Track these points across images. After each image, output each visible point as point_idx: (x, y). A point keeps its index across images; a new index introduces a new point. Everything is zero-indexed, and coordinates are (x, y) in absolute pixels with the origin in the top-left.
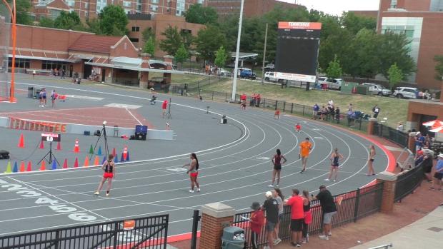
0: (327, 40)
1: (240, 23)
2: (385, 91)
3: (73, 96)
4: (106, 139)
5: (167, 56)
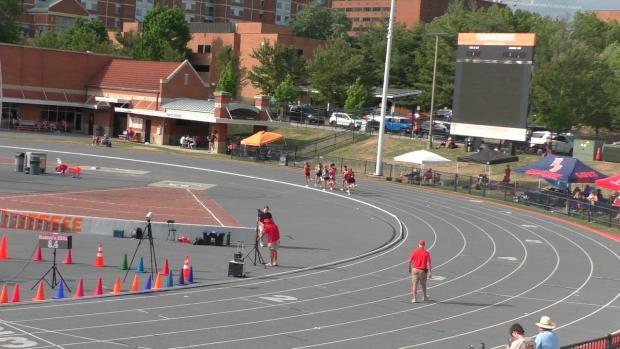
1: (389, 36)
4: (152, 244)
5: (260, 97)
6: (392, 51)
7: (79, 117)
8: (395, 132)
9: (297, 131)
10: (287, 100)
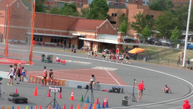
1: (189, 10)
3: (70, 61)
4: (92, 91)
5: (136, 34)
6: (191, 16)
7: (65, 41)
8: (191, 49)
9: (150, 47)
10: (147, 35)
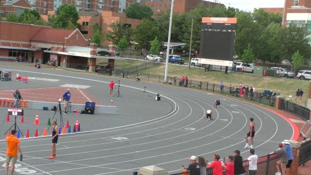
0: (242, 32)
1: (171, 18)
2: (290, 74)
3: (34, 78)
4: (61, 113)
5: (111, 45)
7: (27, 54)
8: (173, 62)
